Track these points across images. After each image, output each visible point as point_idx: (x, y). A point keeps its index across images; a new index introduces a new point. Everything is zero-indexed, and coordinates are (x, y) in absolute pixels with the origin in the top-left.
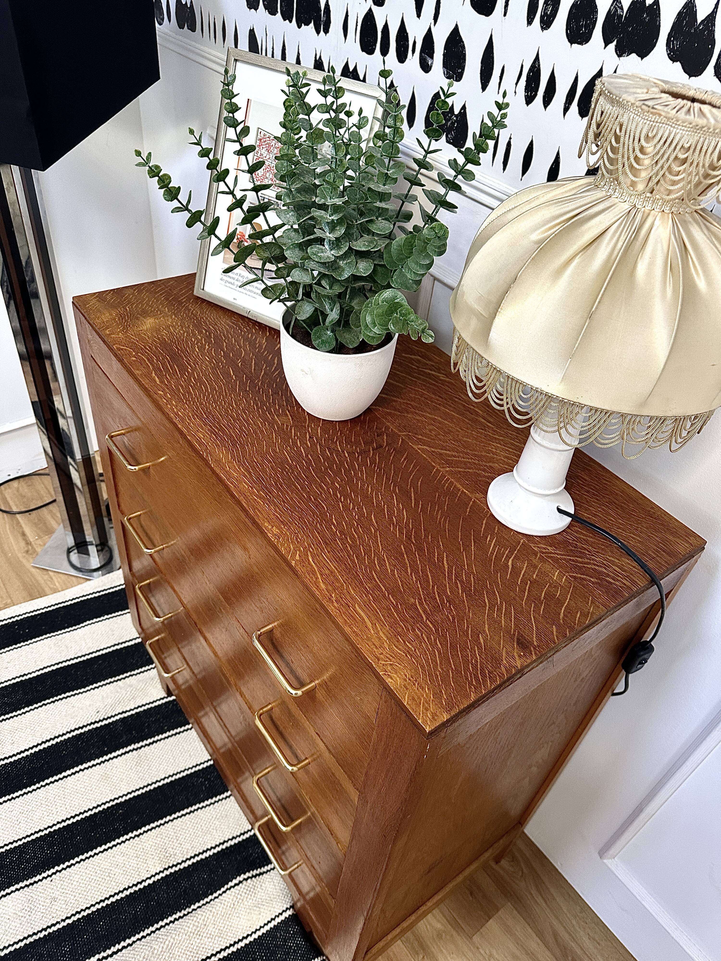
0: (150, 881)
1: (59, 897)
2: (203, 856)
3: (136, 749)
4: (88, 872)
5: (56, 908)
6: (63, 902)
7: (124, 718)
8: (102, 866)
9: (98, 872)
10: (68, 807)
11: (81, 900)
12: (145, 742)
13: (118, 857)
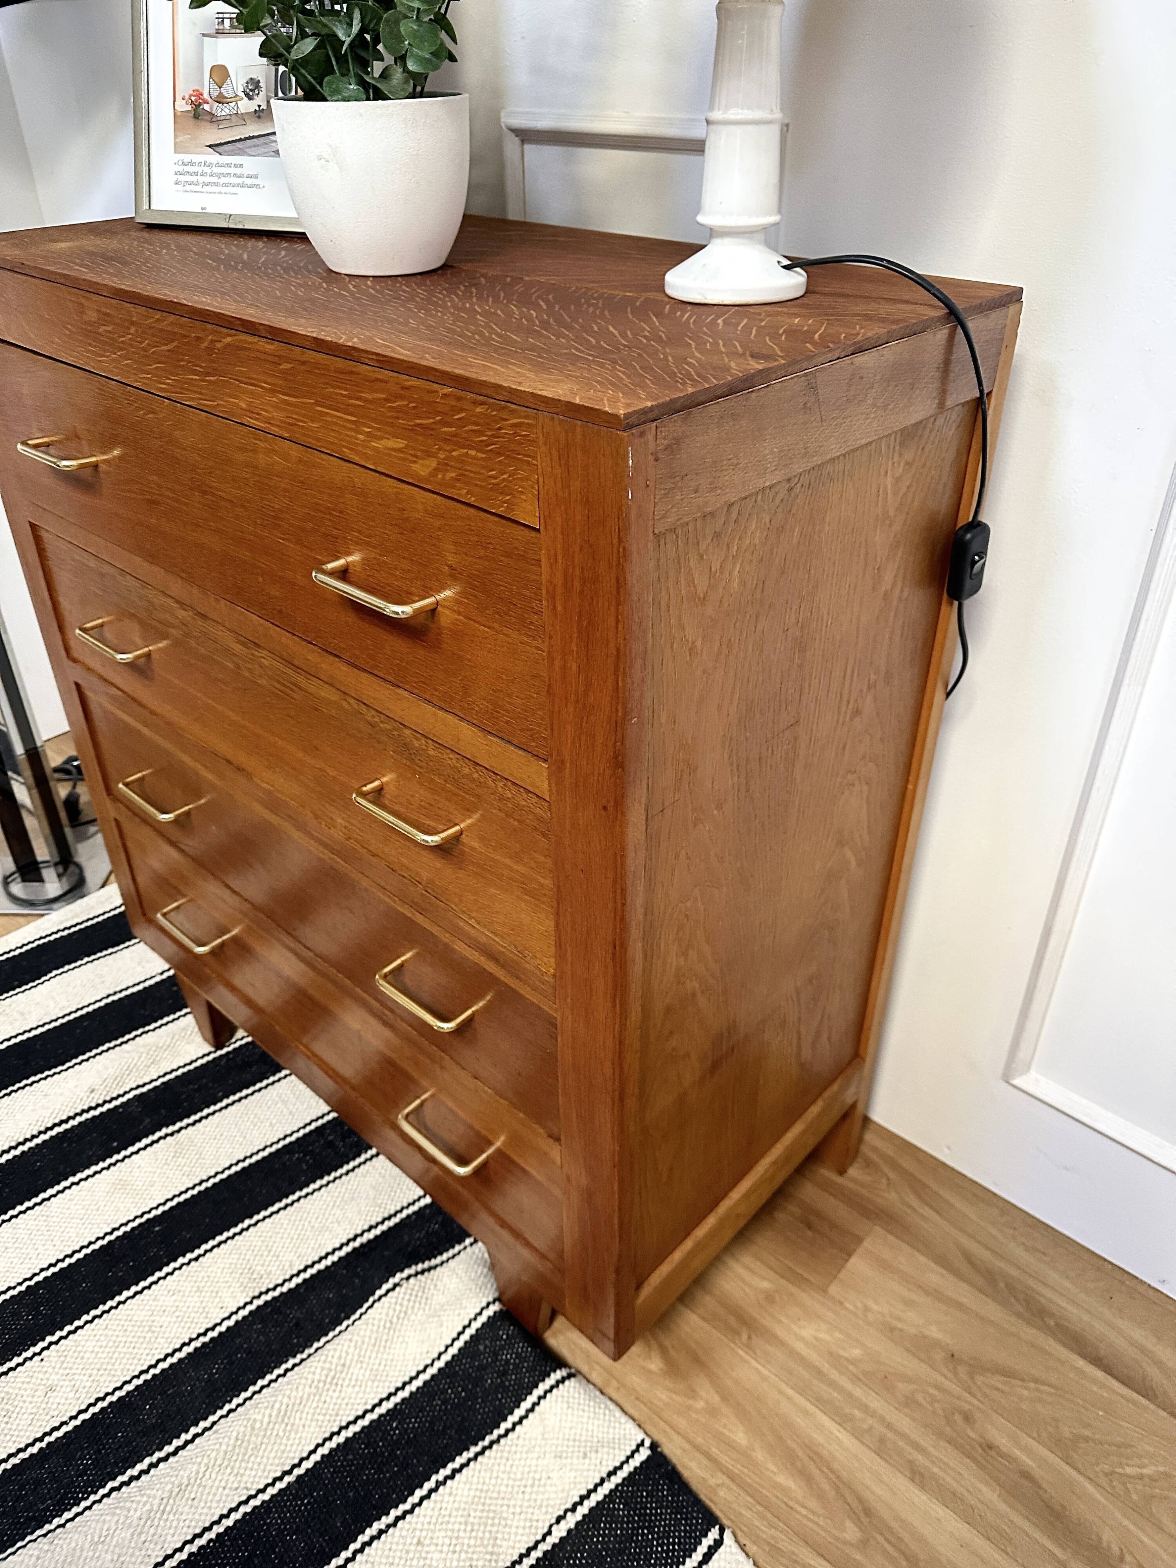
0: (231, 1323)
1: (61, 1383)
2: (321, 1266)
3: (172, 1134)
4: (110, 1333)
5: (57, 1400)
6: (69, 1389)
7: (142, 1094)
8: (135, 1318)
9: (130, 1328)
10: (58, 1243)
11: (102, 1379)
12: (186, 1121)
13: (163, 1298)
